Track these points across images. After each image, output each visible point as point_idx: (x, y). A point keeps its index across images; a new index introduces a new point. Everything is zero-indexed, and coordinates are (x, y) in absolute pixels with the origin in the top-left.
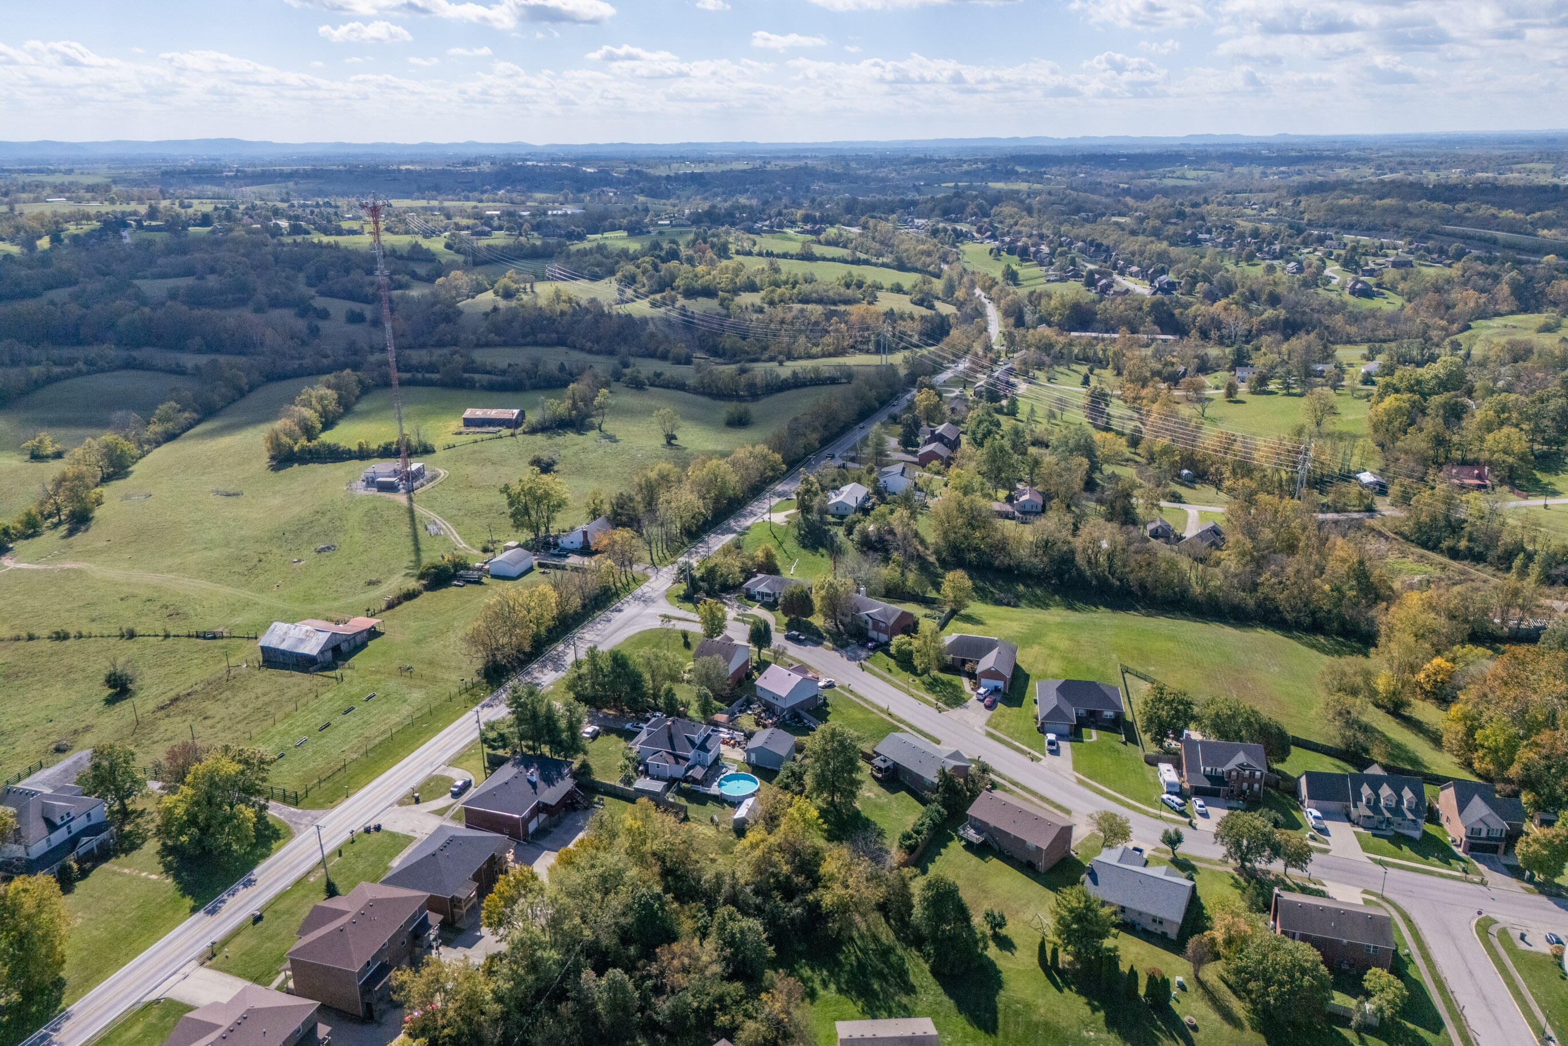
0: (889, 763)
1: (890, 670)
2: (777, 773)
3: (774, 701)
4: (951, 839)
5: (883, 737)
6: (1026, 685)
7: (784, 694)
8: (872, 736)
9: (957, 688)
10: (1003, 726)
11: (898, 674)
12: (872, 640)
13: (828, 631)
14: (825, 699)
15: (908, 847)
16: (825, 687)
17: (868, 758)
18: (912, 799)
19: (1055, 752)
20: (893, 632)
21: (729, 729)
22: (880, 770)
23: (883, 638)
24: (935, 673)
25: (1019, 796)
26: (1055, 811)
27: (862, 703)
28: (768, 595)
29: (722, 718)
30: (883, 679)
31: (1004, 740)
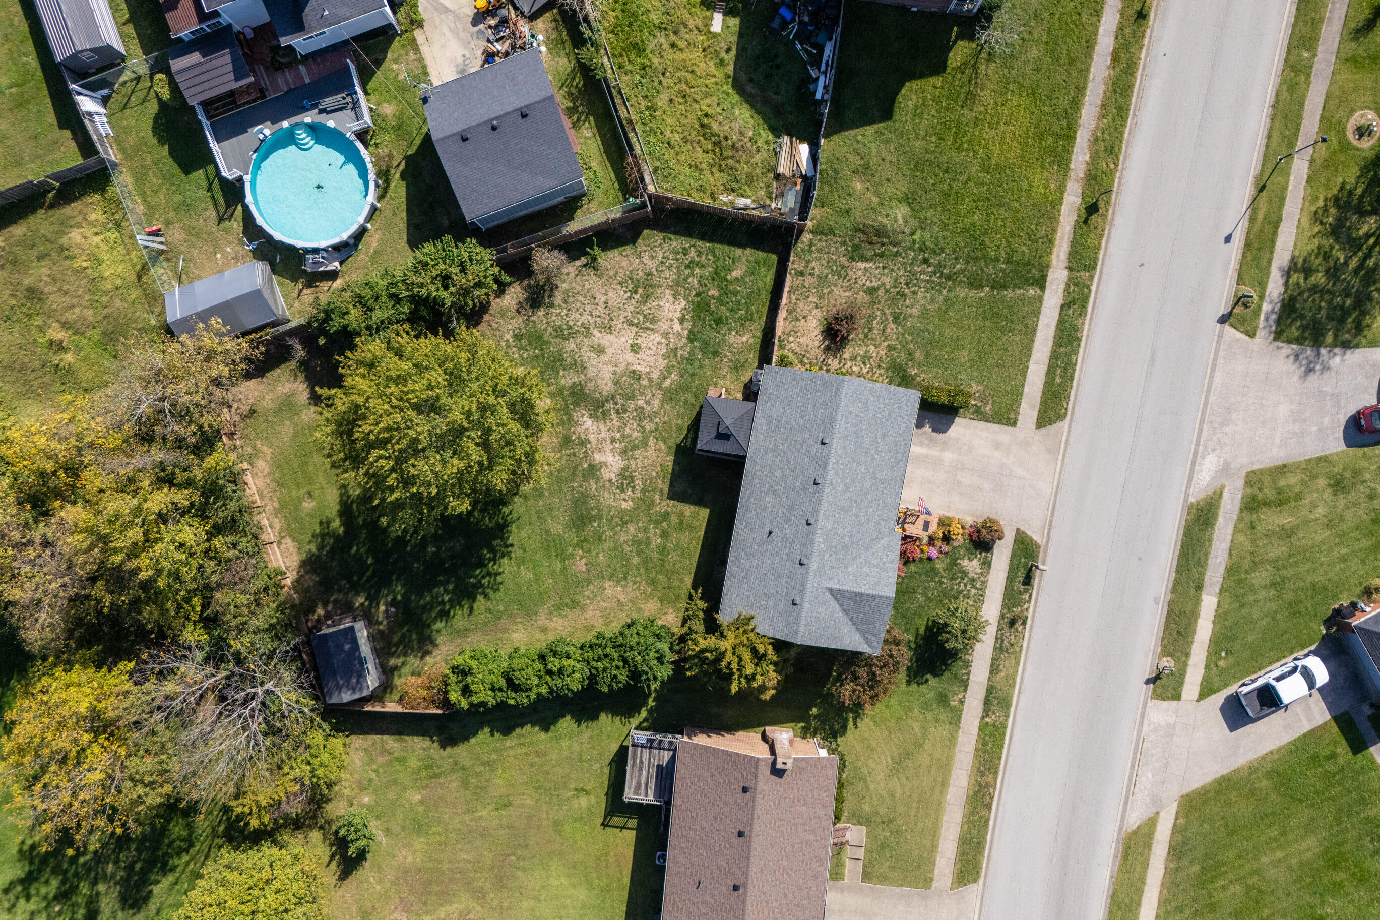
31: (1202, 564)
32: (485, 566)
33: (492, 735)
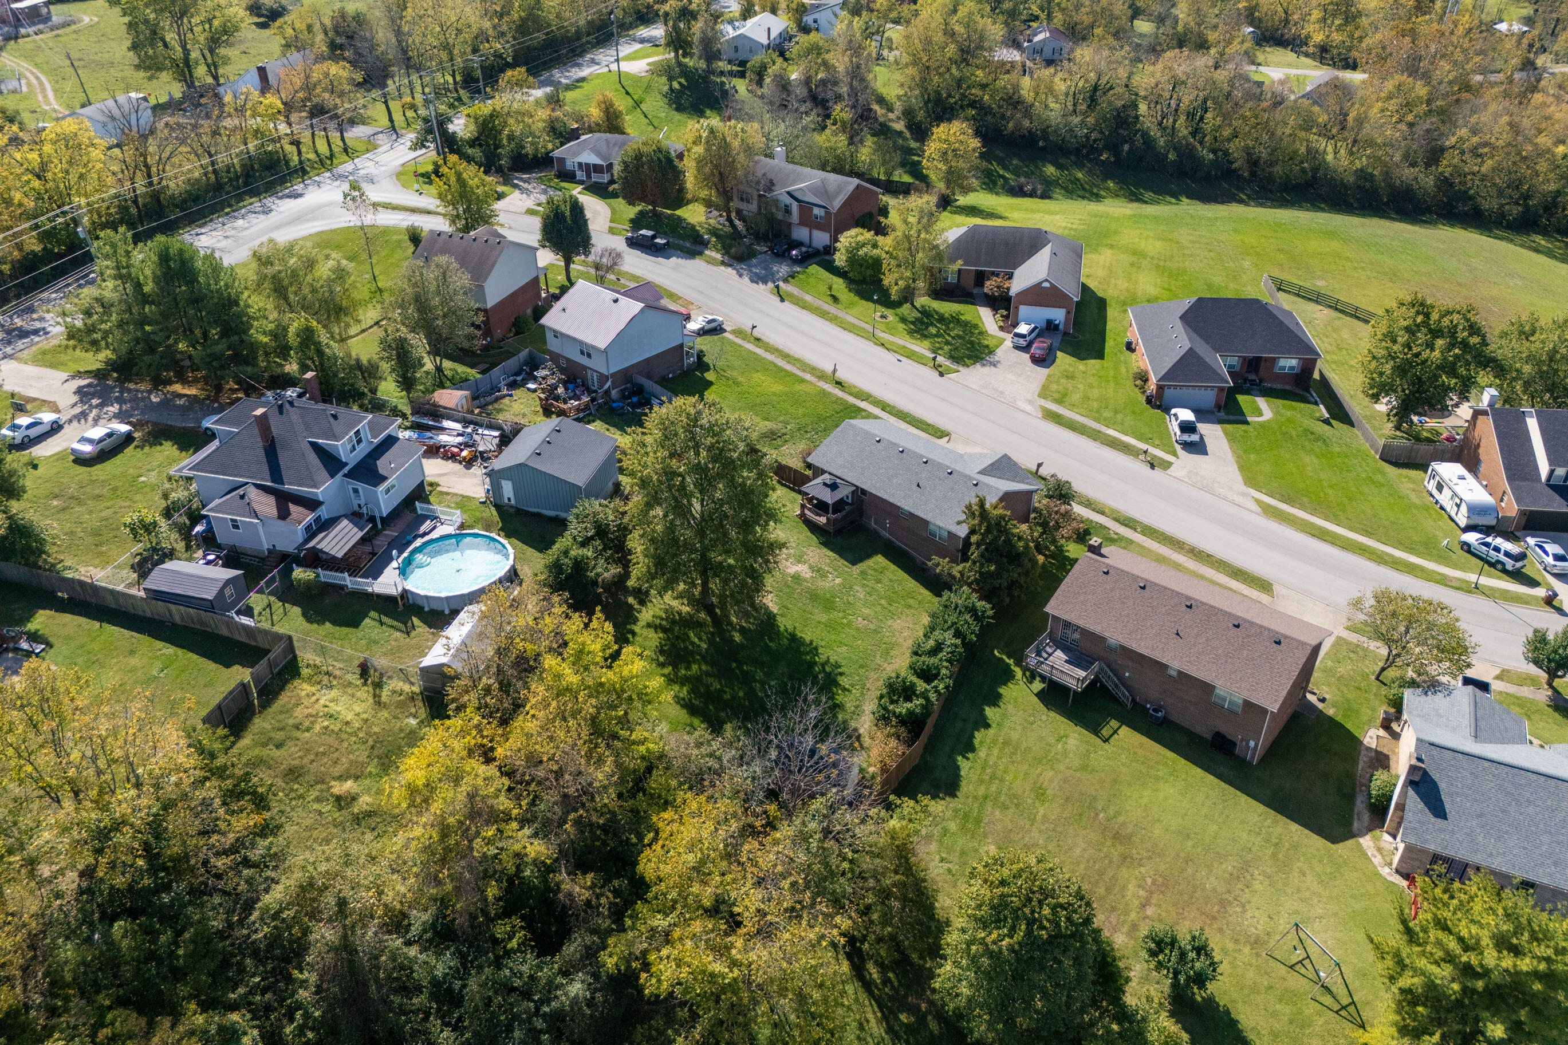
0: (844, 492)
1: (835, 299)
2: (560, 525)
3: (583, 360)
4: (1007, 676)
5: (826, 431)
6: (1103, 318)
7: (602, 343)
8: (802, 429)
9: (970, 328)
10: (1076, 398)
11: (851, 305)
12: (799, 244)
13: (714, 232)
14: (700, 355)
15: (902, 721)
16: (703, 332)
17: (793, 479)
18: (901, 574)
19: (1197, 448)
20: (840, 224)
21: (466, 423)
22: (821, 507)
23: (821, 238)
24: (923, 301)
25: (1143, 551)
26: (1234, 584)
27: (781, 363)
28: (597, 169)
29: (450, 398)
30: (823, 315)
31: (1084, 426)
32: (815, 663)
33: (968, 759)
